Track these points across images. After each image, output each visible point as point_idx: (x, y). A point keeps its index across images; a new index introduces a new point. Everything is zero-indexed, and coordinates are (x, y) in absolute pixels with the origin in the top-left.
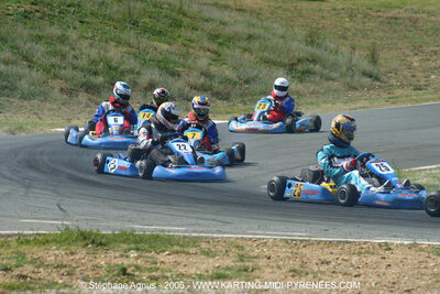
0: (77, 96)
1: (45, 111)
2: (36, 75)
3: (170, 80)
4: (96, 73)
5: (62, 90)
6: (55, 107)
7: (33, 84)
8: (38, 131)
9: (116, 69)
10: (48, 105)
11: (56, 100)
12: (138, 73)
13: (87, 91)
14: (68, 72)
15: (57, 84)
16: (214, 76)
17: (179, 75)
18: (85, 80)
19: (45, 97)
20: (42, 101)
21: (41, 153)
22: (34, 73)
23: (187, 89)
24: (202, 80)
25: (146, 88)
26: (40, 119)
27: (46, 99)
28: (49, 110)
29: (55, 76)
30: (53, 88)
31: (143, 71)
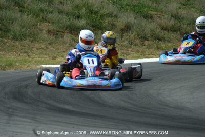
0: (62, 37)
1: (35, 50)
2: (27, 18)
3: (144, 22)
4: (79, 17)
5: (49, 32)
6: (43, 46)
7: (24, 27)
8: (25, 67)
9: (96, 13)
10: (37, 45)
11: (43, 40)
12: (116, 16)
13: (71, 32)
14: (55, 16)
15: (45, 26)
16: (183, 18)
17: (151, 18)
18: (69, 23)
19: (34, 37)
20: (32, 42)
21: (26, 86)
22: (25, 17)
23: (159, 30)
24: (172, 22)
25: (122, 30)
26: (29, 57)
27: (35, 39)
28: (38, 49)
29: (44, 20)
30: (41, 30)
31: (120, 15)
